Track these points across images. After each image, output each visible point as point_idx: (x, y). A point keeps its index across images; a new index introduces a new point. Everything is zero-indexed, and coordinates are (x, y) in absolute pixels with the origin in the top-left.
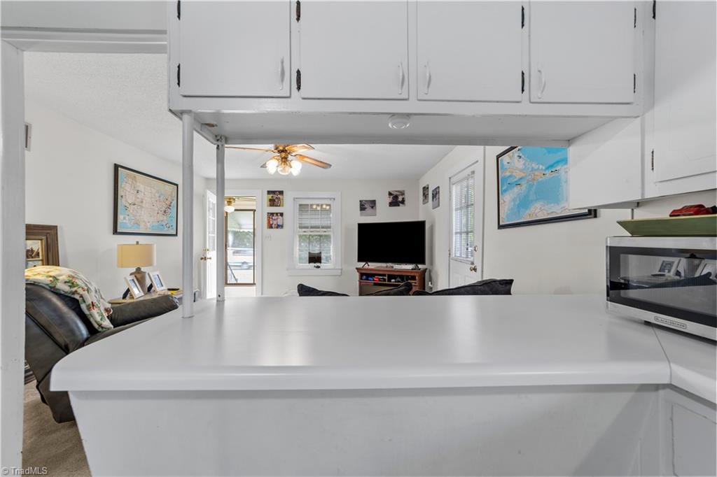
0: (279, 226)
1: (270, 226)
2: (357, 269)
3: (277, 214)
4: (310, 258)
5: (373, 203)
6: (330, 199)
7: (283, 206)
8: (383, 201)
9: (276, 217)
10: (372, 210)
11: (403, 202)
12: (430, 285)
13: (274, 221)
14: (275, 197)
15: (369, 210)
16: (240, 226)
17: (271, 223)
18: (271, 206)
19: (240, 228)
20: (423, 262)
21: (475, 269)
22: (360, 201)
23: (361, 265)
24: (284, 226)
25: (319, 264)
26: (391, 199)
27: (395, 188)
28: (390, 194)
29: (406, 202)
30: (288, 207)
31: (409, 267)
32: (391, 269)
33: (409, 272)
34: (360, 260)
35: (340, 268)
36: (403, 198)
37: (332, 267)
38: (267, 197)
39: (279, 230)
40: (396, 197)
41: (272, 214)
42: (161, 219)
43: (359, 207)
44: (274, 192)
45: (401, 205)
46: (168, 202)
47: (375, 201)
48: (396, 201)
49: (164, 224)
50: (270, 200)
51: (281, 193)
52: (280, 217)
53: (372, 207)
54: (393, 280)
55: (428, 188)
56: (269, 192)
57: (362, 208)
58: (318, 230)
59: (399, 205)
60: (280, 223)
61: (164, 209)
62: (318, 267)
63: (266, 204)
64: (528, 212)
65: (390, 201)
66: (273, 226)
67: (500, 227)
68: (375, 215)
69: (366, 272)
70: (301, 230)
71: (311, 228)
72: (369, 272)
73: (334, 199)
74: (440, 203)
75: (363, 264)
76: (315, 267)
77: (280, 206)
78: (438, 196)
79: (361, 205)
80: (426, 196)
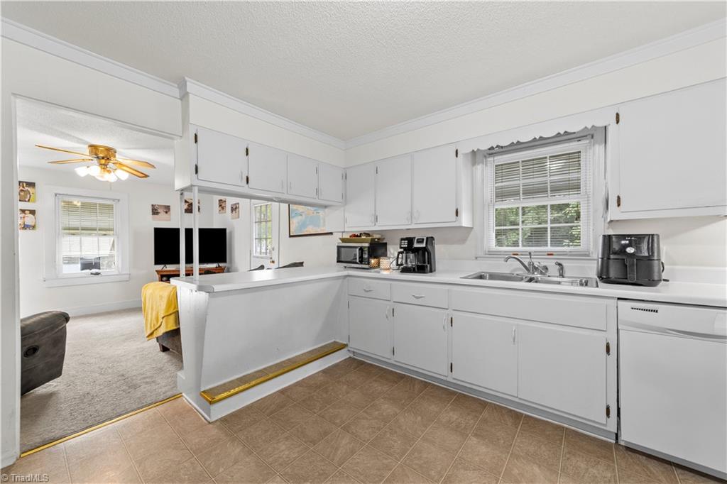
0: (27, 227)
2: (157, 271)
3: (23, 211)
4: (83, 264)
5: (167, 209)
6: (114, 200)
7: (35, 201)
8: (178, 208)
10: (167, 215)
15: (162, 214)
20: (224, 261)
21: (273, 262)
22: (152, 205)
23: (160, 267)
24: (37, 226)
25: (97, 271)
26: (187, 206)
27: (189, 196)
28: (185, 201)
29: (201, 210)
31: (213, 265)
34: (157, 263)
35: (128, 272)
36: (199, 207)
37: (117, 273)
39: (27, 231)
40: (191, 205)
43: (151, 211)
47: (169, 206)
48: (191, 209)
51: (33, 185)
52: (30, 215)
53: (166, 212)
55: (225, 201)
57: (155, 211)
58: (94, 232)
60: (29, 222)
62: (97, 274)
64: (306, 229)
67: (290, 236)
68: (170, 220)
69: (165, 273)
70: (68, 231)
71: (82, 230)
72: (172, 273)
73: (119, 200)
74: (240, 216)
75: (162, 266)
76: (92, 274)
77: (29, 201)
78: (237, 210)
79: (153, 210)
80: (223, 208)
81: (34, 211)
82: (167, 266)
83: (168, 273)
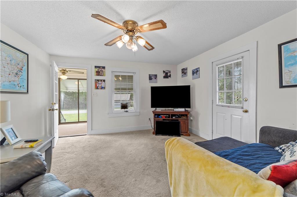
0: (102, 88)
1: (97, 88)
2: (153, 112)
3: (101, 80)
4: (122, 106)
5: (156, 76)
6: (133, 73)
7: (105, 76)
8: (161, 75)
9: (101, 82)
11: (170, 76)
12: (191, 119)
13: (99, 85)
14: (100, 70)
16: (67, 88)
17: (98, 86)
18: (97, 75)
19: (67, 90)
20: (189, 107)
22: (149, 75)
24: (106, 88)
25: (127, 110)
26: (164, 74)
27: (166, 69)
28: (164, 72)
29: (171, 76)
30: (108, 76)
31: (183, 110)
32: (173, 111)
33: (182, 112)
34: (152, 107)
35: (139, 111)
36: (170, 74)
37: (134, 111)
38: (94, 70)
39: (103, 90)
40: (167, 73)
41: (98, 80)
42: (14, 79)
44: (99, 67)
45: (169, 77)
46: (19, 67)
47: (157, 75)
48: (167, 76)
49: (16, 84)
50: (97, 72)
51: (104, 68)
52: (103, 82)
53: (155, 78)
54: (174, 117)
55: (187, 69)
56: (96, 67)
57: (150, 78)
58: (125, 90)
59: (168, 78)
60: (103, 86)
61: (15, 72)
62: (127, 111)
63: (94, 74)
65: (164, 76)
66: (99, 87)
67: (284, 87)
68: (157, 83)
69: (157, 113)
70: (116, 90)
71: (121, 89)
72: (160, 113)
73: (135, 73)
74: (200, 77)
75: (155, 109)
76: (125, 111)
77: (103, 76)
78: (198, 73)
79: (149, 77)
80: (185, 74)
81: (105, 80)
82: (157, 109)
83: (158, 113)
